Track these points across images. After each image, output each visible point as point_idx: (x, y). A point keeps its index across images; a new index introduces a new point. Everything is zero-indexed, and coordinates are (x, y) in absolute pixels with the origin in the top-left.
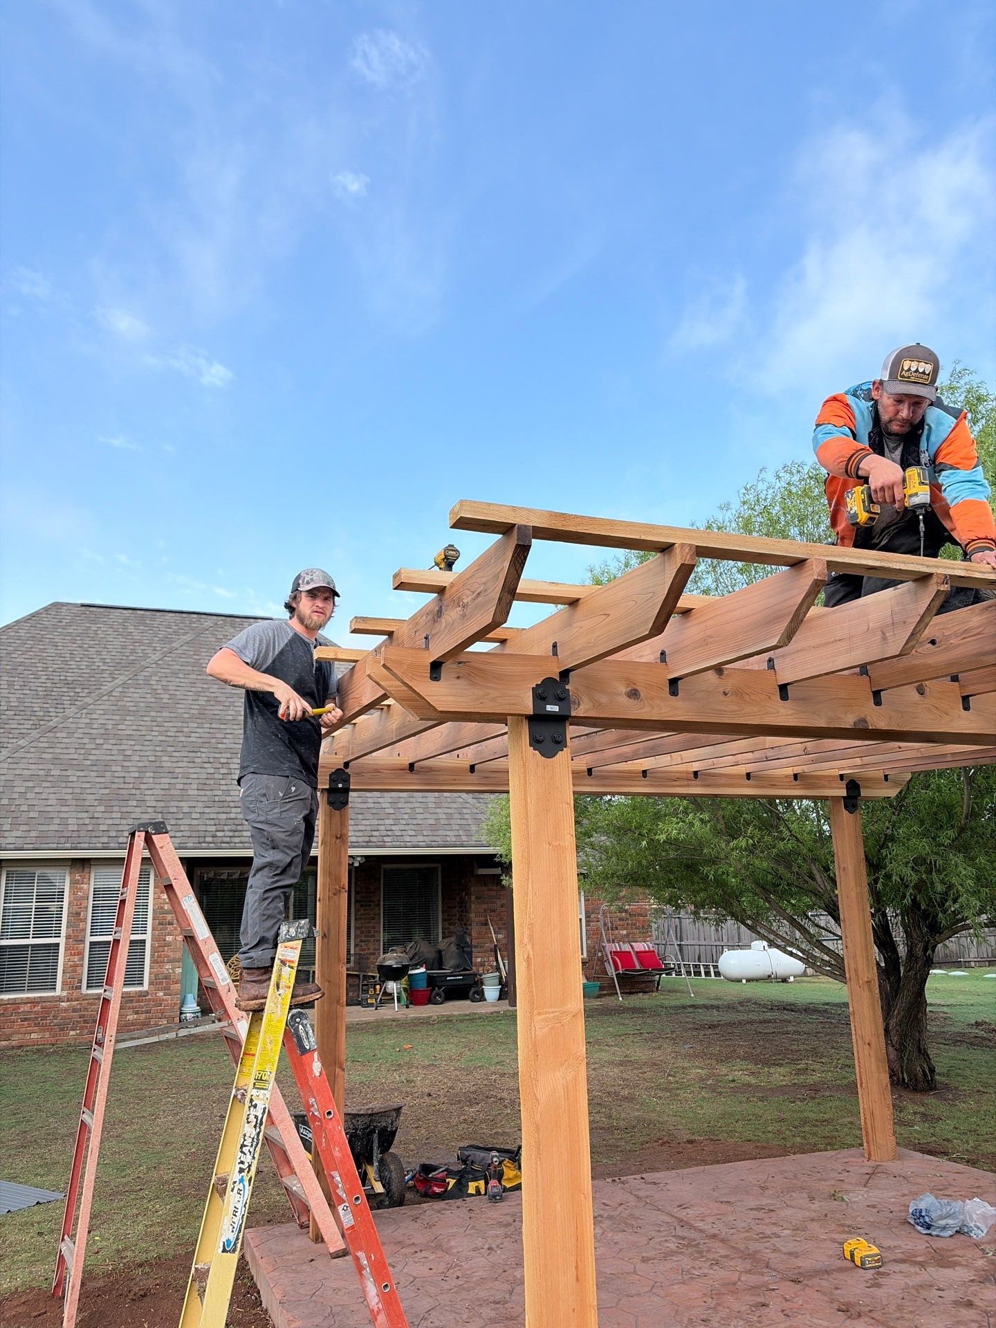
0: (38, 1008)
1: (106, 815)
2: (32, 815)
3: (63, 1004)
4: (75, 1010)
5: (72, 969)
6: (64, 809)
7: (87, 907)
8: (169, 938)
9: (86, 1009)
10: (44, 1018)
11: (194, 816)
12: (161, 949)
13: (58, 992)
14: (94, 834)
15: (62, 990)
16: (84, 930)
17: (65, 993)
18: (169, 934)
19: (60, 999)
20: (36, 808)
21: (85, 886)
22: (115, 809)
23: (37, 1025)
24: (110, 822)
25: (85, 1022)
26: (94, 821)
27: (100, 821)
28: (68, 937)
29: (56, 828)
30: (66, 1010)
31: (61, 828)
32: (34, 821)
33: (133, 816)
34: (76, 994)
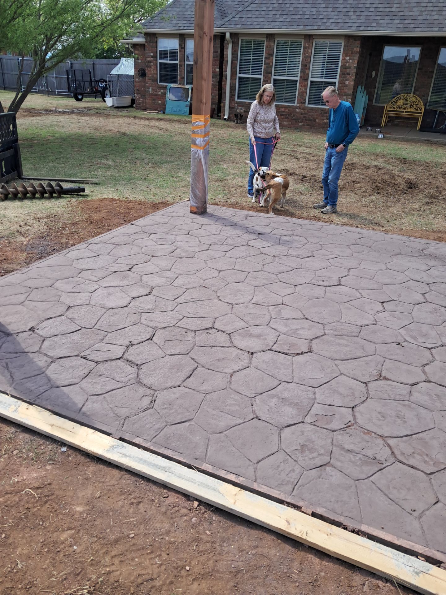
0: (287, 110)
1: (325, 9)
2: (291, 9)
3: (297, 110)
4: (302, 114)
5: (302, 94)
6: (306, 6)
7: (310, 62)
8: (347, 83)
9: (306, 114)
10: (289, 115)
11: (371, 10)
12: (342, 88)
13: (296, 104)
14: (316, 20)
15: (297, 103)
16: (308, 74)
17: (298, 105)
18: (347, 80)
19: (296, 108)
20: (293, 5)
21: (310, 50)
22: (331, 6)
23: (286, 118)
24: (326, 13)
25: (306, 120)
26: (318, 13)
27: (321, 13)
28: (301, 77)
29: (299, 17)
30: (298, 113)
31: (302, 17)
32: (291, 13)
33: (338, 10)
34: (303, 106)
